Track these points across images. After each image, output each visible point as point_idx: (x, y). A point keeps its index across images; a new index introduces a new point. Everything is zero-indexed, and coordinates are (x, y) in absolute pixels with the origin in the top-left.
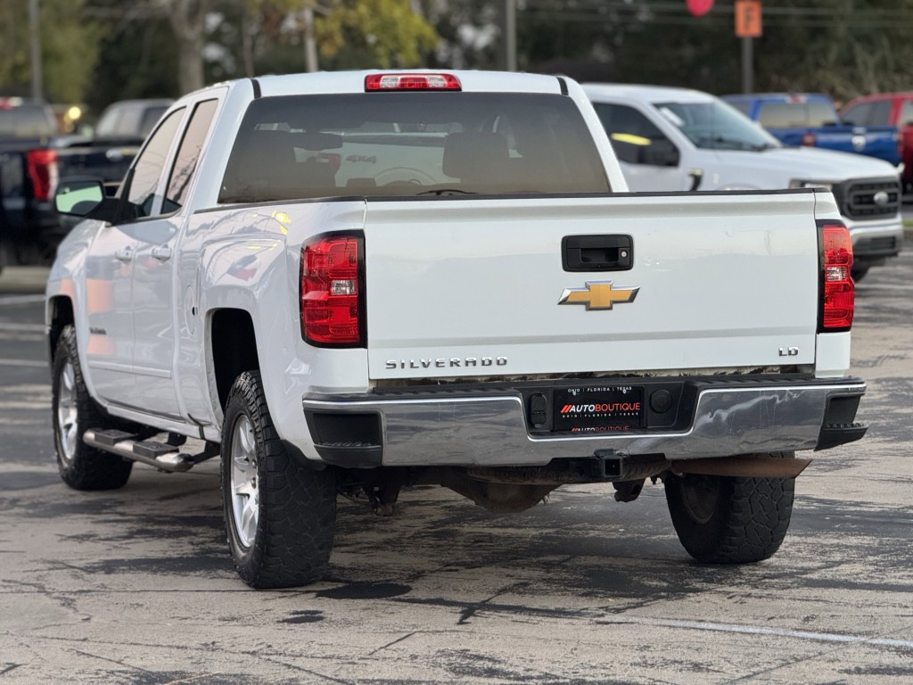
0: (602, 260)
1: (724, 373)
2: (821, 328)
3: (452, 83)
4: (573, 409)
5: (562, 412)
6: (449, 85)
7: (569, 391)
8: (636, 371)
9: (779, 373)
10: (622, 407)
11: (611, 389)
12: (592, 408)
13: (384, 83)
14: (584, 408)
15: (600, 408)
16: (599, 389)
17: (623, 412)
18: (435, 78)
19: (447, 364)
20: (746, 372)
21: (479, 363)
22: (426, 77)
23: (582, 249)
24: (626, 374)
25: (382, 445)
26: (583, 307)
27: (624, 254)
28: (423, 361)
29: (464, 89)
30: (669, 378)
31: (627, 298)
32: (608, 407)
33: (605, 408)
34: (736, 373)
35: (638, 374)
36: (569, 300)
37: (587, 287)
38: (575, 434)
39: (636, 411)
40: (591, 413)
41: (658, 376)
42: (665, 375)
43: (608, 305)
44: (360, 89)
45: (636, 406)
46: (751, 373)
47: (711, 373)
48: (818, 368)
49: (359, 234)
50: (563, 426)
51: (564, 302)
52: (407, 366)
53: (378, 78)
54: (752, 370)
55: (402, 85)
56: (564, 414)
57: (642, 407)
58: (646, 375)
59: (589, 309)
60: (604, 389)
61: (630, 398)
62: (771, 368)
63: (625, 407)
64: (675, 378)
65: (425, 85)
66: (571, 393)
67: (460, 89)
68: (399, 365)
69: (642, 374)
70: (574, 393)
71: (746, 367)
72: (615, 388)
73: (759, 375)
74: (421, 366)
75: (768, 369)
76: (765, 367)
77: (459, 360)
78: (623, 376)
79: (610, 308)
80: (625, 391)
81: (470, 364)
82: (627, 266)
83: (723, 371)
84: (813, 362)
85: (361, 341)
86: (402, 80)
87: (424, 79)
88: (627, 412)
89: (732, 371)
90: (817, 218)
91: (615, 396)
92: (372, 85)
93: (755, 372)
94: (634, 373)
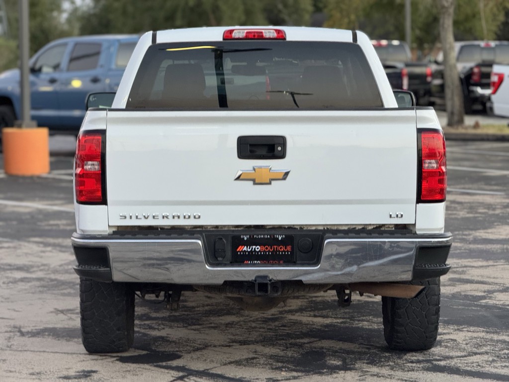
0: (264, 152)
1: (355, 228)
2: (419, 200)
3: (280, 34)
4: (245, 249)
5: (238, 250)
6: (278, 36)
7: (242, 237)
8: (294, 225)
9: (394, 229)
10: (279, 248)
11: (270, 236)
12: (258, 248)
13: (235, 35)
14: (252, 248)
15: (264, 248)
16: (262, 236)
17: (279, 251)
18: (269, 31)
19: (160, 217)
20: (370, 228)
21: (182, 217)
22: (263, 31)
23: (250, 145)
24: (286, 227)
25: (110, 268)
26: (251, 183)
27: (279, 148)
28: (144, 215)
29: (288, 39)
30: (316, 230)
31: (281, 177)
32: (269, 248)
33: (267, 248)
34: (363, 228)
35: (295, 227)
36: (241, 177)
37: (254, 169)
38: (248, 265)
39: (288, 251)
40: (258, 252)
41: (309, 229)
42: (314, 228)
43: (268, 182)
44: (220, 39)
45: (289, 248)
46: (374, 228)
47: (346, 228)
48: (417, 226)
49: (103, 132)
50: (239, 260)
51: (238, 178)
52: (134, 217)
53: (231, 31)
54: (375, 226)
55: (246, 36)
56: (239, 251)
57: (292, 249)
58: (301, 228)
59: (255, 184)
60: (266, 236)
61: (283, 242)
62: (388, 226)
63: (281, 248)
64: (320, 230)
65: (262, 36)
66: (243, 238)
67: (285, 39)
68: (128, 217)
69: (298, 227)
70: (245, 239)
71: (370, 225)
72: (274, 236)
73: (379, 230)
74: (143, 218)
75: (386, 226)
76: (384, 225)
77: (168, 214)
78: (285, 228)
79: (270, 183)
80: (280, 238)
81: (176, 218)
82: (282, 156)
83: (354, 227)
84: (414, 223)
85: (103, 201)
86: (247, 33)
87: (262, 33)
88: (282, 252)
89: (360, 227)
90: (418, 127)
91: (273, 241)
92: (228, 36)
93: (377, 228)
94: (292, 226)
